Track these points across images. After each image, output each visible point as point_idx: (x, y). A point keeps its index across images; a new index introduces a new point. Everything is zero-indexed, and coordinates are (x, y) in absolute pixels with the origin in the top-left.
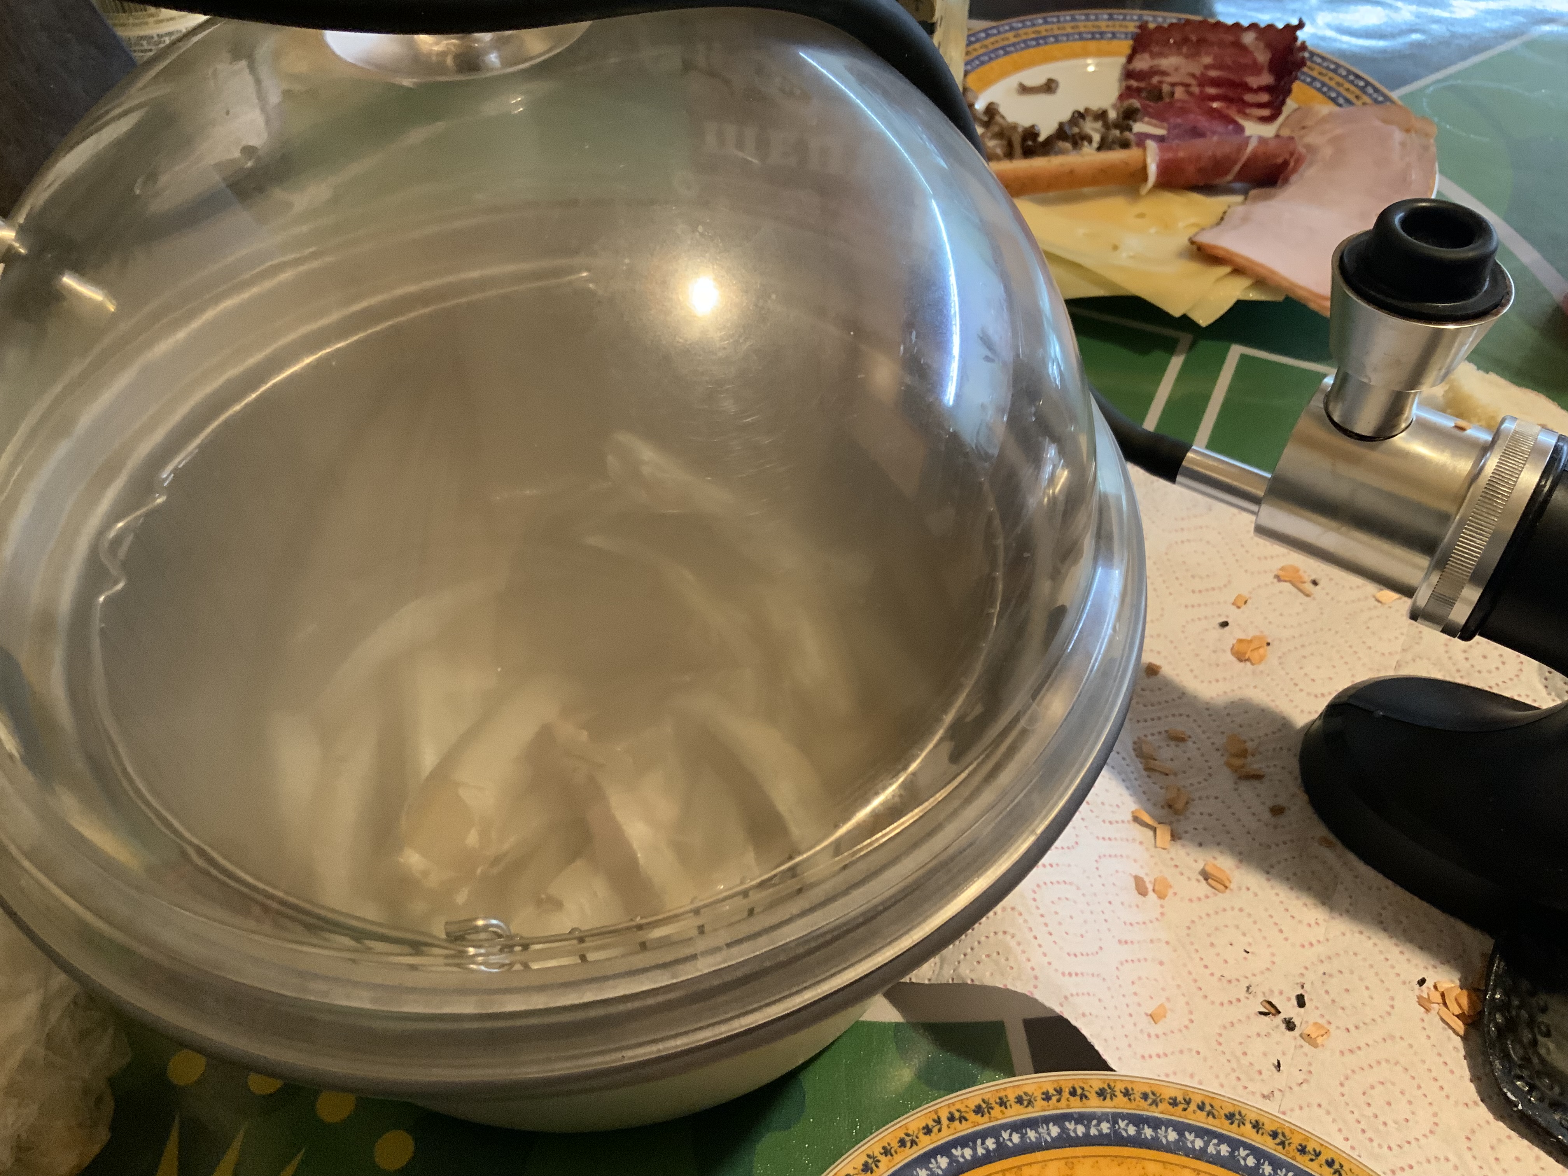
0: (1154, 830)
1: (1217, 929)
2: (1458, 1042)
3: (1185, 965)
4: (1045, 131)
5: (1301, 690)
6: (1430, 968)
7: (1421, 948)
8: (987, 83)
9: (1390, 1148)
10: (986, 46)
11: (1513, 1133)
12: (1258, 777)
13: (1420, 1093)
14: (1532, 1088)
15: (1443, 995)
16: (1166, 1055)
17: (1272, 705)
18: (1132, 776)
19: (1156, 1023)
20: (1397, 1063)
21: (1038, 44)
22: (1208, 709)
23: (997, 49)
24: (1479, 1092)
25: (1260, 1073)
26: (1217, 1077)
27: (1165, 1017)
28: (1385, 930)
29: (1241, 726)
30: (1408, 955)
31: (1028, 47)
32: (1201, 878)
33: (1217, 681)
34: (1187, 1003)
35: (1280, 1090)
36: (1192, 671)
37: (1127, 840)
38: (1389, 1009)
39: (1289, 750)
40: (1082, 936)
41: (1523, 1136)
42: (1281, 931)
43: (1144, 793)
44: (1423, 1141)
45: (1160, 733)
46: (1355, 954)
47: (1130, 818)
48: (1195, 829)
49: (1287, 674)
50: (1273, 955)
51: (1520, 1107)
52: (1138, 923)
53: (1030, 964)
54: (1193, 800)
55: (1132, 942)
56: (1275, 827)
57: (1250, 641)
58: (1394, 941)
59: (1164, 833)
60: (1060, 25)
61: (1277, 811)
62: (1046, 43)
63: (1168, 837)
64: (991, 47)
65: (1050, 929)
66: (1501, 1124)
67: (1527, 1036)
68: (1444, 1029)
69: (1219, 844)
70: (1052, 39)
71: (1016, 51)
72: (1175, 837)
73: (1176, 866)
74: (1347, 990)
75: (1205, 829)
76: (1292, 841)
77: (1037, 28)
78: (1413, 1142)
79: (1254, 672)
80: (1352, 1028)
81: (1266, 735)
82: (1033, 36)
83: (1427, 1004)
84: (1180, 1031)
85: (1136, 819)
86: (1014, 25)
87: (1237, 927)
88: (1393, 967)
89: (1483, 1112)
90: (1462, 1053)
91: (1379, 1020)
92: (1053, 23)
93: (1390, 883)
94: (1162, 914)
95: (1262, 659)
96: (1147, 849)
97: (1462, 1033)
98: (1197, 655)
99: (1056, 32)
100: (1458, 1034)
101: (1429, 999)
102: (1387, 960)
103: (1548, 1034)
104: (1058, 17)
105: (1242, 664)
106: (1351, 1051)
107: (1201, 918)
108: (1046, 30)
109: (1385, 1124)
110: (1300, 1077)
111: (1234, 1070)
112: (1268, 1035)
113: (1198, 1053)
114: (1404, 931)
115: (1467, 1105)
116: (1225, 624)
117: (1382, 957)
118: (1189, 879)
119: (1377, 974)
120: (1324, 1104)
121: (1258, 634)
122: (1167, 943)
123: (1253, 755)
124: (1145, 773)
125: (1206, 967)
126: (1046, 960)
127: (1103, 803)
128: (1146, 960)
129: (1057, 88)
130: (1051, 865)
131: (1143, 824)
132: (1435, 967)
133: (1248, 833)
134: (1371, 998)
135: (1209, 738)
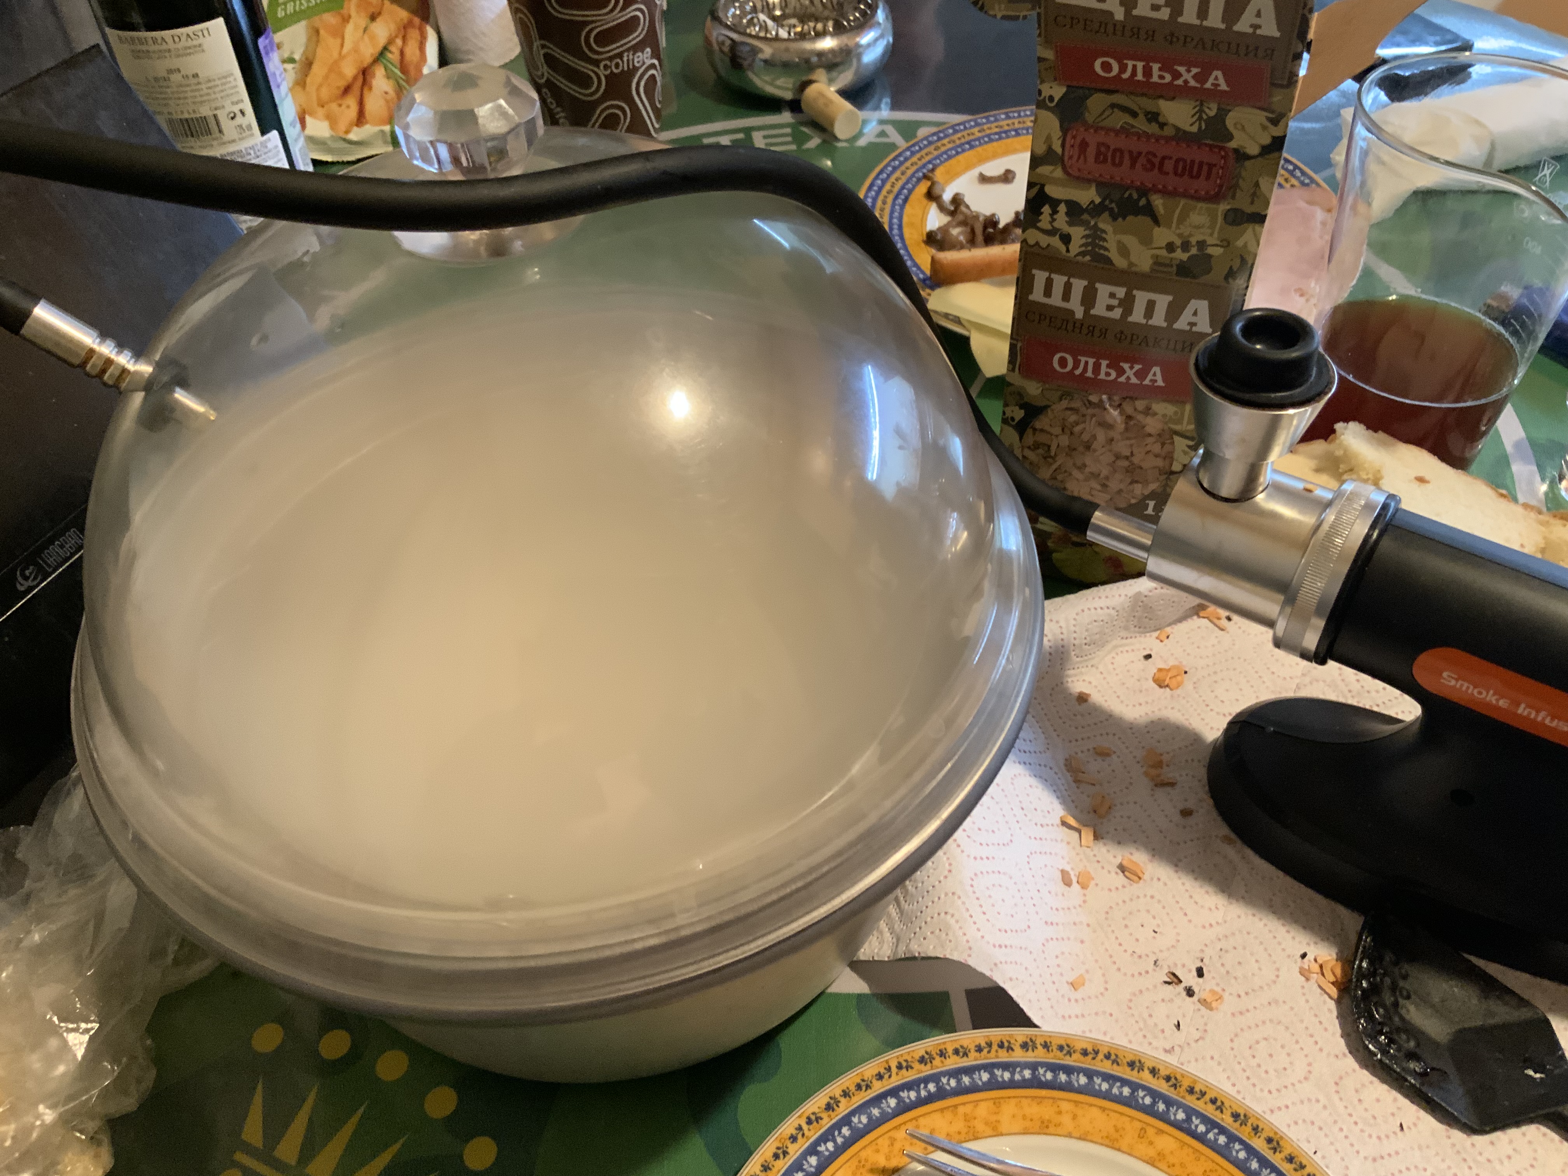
0: (1080, 832)
1: (1130, 913)
2: (1332, 1005)
3: (1102, 944)
4: (1004, 219)
5: (1212, 710)
6: (1312, 944)
7: (1304, 928)
8: (953, 176)
9: (1270, 1092)
10: (954, 142)
11: (1375, 1079)
12: (1172, 784)
13: (1298, 1047)
14: (1391, 1041)
15: (1321, 966)
16: (1083, 1016)
17: (1186, 723)
18: (1062, 788)
19: (1075, 989)
20: (1279, 1023)
21: (1000, 138)
22: (1131, 728)
23: (963, 144)
24: (1348, 1045)
25: (1163, 1031)
26: (1127, 1035)
27: (1084, 985)
28: (1274, 913)
29: (1159, 742)
30: (1292, 933)
31: (991, 141)
32: (1119, 871)
33: (1140, 704)
34: (1104, 975)
35: (1180, 1046)
37: (1056, 841)
38: (1274, 978)
39: (1199, 761)
40: (1012, 916)
41: (1384, 1081)
42: (1186, 914)
43: (1073, 801)
44: (1298, 1086)
45: (1089, 750)
46: (1248, 933)
47: (1059, 822)
48: (1116, 830)
49: (1200, 696)
50: (1178, 934)
51: (1379, 1056)
52: (1063, 909)
53: (965, 938)
54: (1115, 805)
55: (1057, 924)
56: (1184, 827)
57: (1169, 670)
58: (1281, 922)
59: (1088, 835)
60: (1021, 120)
61: (1186, 813)
62: (1008, 137)
63: (1092, 838)
64: (958, 142)
65: (984, 909)
66: (1365, 1072)
67: (1388, 999)
68: (1321, 994)
69: (1135, 842)
70: (1013, 133)
71: (981, 144)
72: (1097, 837)
73: (1098, 862)
74: (1240, 963)
75: (1124, 830)
76: (1198, 839)
77: (1001, 123)
78: (1290, 1087)
79: (1172, 696)
80: (1242, 994)
81: (1180, 748)
82: (997, 130)
83: (1306, 973)
84: (1097, 997)
85: (1064, 823)
86: (979, 121)
87: (1148, 911)
88: (1279, 943)
89: (1350, 1062)
90: (1335, 1013)
91: (1266, 988)
92: (1014, 117)
93: (1281, 874)
94: (1084, 902)
95: (1179, 685)
96: (1074, 848)
97: (1335, 996)
98: (1124, 684)
99: (1017, 126)
100: (1331, 997)
101: (1309, 971)
102: (1275, 937)
103: (1408, 997)
104: (1019, 112)
105: (1162, 690)
106: (1241, 1013)
107: (1117, 904)
108: (1008, 125)
109: (1266, 1072)
110: (1197, 1035)
111: (1141, 1030)
112: (1171, 1001)
113: (1111, 1015)
114: (1291, 914)
115: (1337, 1056)
116: (1148, 657)
117: (1271, 935)
118: (1109, 872)
119: (1266, 949)
120: (1216, 1057)
121: (1176, 663)
122: (1088, 925)
123: (1168, 766)
124: (1074, 785)
125: (1120, 945)
126: (980, 934)
127: (1036, 809)
128: (1069, 939)
129: (1014, 178)
130: (988, 858)
131: (1070, 827)
132: (1316, 943)
133: (1161, 832)
134: (1260, 969)
135: (1131, 752)
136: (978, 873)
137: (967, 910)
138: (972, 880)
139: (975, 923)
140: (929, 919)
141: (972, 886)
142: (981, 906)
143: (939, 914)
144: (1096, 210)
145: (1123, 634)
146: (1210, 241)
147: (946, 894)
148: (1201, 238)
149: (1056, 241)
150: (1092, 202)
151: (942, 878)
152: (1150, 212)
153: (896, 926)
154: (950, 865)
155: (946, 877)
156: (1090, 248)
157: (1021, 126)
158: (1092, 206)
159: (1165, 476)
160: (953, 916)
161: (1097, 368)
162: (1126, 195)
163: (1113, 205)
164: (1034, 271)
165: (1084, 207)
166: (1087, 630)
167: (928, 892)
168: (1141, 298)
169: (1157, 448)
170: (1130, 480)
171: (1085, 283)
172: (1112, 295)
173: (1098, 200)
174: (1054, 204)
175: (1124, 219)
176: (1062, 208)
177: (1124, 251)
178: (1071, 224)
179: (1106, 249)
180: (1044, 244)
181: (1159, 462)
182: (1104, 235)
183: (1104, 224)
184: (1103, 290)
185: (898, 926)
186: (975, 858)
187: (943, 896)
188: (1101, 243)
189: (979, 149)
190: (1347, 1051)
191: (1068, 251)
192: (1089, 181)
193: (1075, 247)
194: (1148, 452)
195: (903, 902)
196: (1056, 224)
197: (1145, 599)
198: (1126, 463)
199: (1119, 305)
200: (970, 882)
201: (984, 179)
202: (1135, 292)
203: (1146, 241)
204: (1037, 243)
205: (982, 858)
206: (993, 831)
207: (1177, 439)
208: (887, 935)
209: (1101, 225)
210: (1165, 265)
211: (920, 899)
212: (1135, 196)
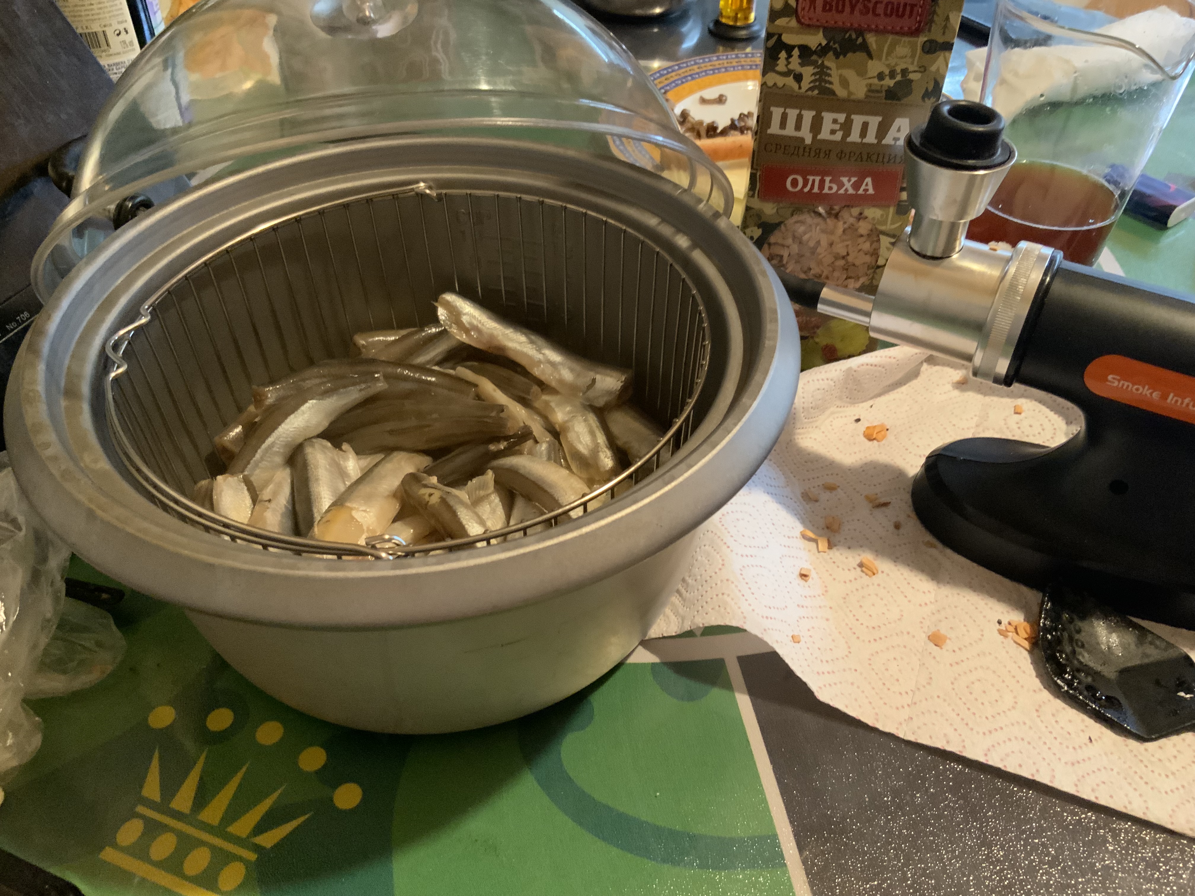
0: (817, 542)
1: (863, 597)
2: (1026, 654)
3: (843, 620)
4: (722, 123)
5: (910, 453)
6: (1005, 612)
7: (999, 600)
8: (680, 98)
9: (987, 718)
10: (680, 75)
11: (1066, 706)
12: (886, 504)
13: (1004, 685)
14: (1074, 677)
15: (1015, 628)
16: (833, 672)
17: (892, 463)
18: (801, 512)
20: (988, 668)
21: (714, 73)
22: (850, 470)
23: (687, 76)
24: (1042, 682)
25: (898, 680)
28: (974, 591)
29: (872, 476)
30: (990, 605)
31: (707, 75)
32: (858, 567)
33: (854, 453)
34: (847, 642)
35: (911, 691)
36: (838, 449)
37: (799, 548)
38: (980, 637)
39: (904, 489)
40: (773, 597)
41: (1072, 707)
42: (906, 597)
43: (809, 520)
44: (1008, 713)
45: (819, 486)
46: (956, 607)
47: (801, 535)
48: (846, 539)
49: (901, 444)
50: (901, 611)
51: (1066, 689)
52: (810, 596)
53: (740, 611)
54: (844, 523)
55: (807, 607)
56: (898, 535)
57: (875, 428)
58: (980, 597)
59: (823, 544)
60: (729, 61)
61: (898, 525)
62: (719, 72)
63: (827, 546)
64: (683, 75)
65: (752, 591)
66: (1058, 701)
67: (1068, 649)
68: (1016, 648)
69: (861, 546)
70: (723, 70)
71: (700, 77)
72: (830, 545)
73: (834, 562)
74: (951, 628)
75: (852, 538)
76: (910, 543)
78: (1002, 713)
79: (879, 446)
80: (957, 650)
81: (890, 480)
82: (711, 68)
83: (1004, 633)
84: (843, 658)
85: (804, 536)
86: (698, 61)
87: (877, 595)
88: (981, 612)
89: (1045, 695)
90: (1029, 661)
91: (974, 644)
94: (826, 591)
95: (884, 437)
96: (814, 554)
97: (1028, 648)
98: (841, 439)
99: (726, 65)
100: (1026, 650)
101: (1005, 631)
102: (977, 608)
103: (1083, 646)
104: (727, 56)
105: (871, 443)
106: (957, 663)
107: (852, 592)
108: (719, 64)
109: (983, 704)
110: (923, 683)
111: (879, 681)
113: (856, 670)
114: (987, 591)
115: (1035, 691)
116: (858, 420)
117: (974, 607)
118: (843, 569)
119: (971, 617)
121: (880, 424)
122: (831, 608)
124: (810, 510)
125: (857, 620)
126: (751, 608)
127: (783, 526)
128: (817, 617)
129: (726, 100)
130: (751, 556)
131: (810, 540)
132: (1008, 612)
133: (881, 538)
134: (968, 631)
135: (852, 486)
136: (745, 566)
137: (740, 591)
138: (741, 570)
139: (746, 600)
140: (709, 600)
141: (741, 574)
142: (750, 588)
143: (717, 595)
144: (823, 51)
145: (838, 403)
146: (911, 68)
147: (722, 581)
148: (904, 66)
149: (790, 81)
150: (820, 44)
151: (717, 570)
152: (865, 48)
153: (680, 610)
154: (723, 560)
155: (720, 569)
156: (817, 84)
157: (729, 65)
158: (819, 48)
159: (873, 270)
160: (728, 595)
161: (822, 183)
162: (847, 35)
163: (837, 46)
164: (772, 109)
165: (814, 49)
166: (812, 396)
167: (706, 581)
168: (858, 120)
169: (866, 246)
170: (845, 277)
171: (813, 113)
172: (835, 121)
173: (824, 43)
174: (789, 49)
175: (845, 56)
176: (796, 52)
177: (845, 83)
178: (802, 65)
179: (831, 83)
180: (780, 84)
181: (868, 259)
182: (828, 71)
183: (830, 62)
184: (828, 117)
185: (682, 610)
186: (742, 556)
187: (719, 582)
188: (827, 78)
189: (699, 80)
190: (1042, 687)
191: (800, 88)
192: (818, 27)
193: (806, 84)
194: (860, 250)
195: (685, 593)
196: (791, 67)
197: (854, 373)
198: (841, 263)
199: (840, 130)
200: (740, 572)
201: (704, 101)
202: (853, 117)
203: (862, 73)
204: (775, 84)
205: (747, 556)
206: (753, 538)
207: (881, 237)
208: (673, 617)
209: (826, 63)
210: (877, 91)
211: (700, 587)
212: (854, 36)
